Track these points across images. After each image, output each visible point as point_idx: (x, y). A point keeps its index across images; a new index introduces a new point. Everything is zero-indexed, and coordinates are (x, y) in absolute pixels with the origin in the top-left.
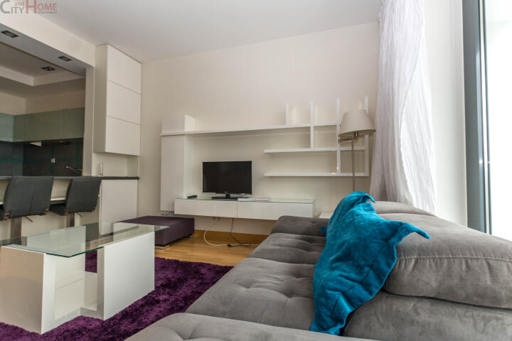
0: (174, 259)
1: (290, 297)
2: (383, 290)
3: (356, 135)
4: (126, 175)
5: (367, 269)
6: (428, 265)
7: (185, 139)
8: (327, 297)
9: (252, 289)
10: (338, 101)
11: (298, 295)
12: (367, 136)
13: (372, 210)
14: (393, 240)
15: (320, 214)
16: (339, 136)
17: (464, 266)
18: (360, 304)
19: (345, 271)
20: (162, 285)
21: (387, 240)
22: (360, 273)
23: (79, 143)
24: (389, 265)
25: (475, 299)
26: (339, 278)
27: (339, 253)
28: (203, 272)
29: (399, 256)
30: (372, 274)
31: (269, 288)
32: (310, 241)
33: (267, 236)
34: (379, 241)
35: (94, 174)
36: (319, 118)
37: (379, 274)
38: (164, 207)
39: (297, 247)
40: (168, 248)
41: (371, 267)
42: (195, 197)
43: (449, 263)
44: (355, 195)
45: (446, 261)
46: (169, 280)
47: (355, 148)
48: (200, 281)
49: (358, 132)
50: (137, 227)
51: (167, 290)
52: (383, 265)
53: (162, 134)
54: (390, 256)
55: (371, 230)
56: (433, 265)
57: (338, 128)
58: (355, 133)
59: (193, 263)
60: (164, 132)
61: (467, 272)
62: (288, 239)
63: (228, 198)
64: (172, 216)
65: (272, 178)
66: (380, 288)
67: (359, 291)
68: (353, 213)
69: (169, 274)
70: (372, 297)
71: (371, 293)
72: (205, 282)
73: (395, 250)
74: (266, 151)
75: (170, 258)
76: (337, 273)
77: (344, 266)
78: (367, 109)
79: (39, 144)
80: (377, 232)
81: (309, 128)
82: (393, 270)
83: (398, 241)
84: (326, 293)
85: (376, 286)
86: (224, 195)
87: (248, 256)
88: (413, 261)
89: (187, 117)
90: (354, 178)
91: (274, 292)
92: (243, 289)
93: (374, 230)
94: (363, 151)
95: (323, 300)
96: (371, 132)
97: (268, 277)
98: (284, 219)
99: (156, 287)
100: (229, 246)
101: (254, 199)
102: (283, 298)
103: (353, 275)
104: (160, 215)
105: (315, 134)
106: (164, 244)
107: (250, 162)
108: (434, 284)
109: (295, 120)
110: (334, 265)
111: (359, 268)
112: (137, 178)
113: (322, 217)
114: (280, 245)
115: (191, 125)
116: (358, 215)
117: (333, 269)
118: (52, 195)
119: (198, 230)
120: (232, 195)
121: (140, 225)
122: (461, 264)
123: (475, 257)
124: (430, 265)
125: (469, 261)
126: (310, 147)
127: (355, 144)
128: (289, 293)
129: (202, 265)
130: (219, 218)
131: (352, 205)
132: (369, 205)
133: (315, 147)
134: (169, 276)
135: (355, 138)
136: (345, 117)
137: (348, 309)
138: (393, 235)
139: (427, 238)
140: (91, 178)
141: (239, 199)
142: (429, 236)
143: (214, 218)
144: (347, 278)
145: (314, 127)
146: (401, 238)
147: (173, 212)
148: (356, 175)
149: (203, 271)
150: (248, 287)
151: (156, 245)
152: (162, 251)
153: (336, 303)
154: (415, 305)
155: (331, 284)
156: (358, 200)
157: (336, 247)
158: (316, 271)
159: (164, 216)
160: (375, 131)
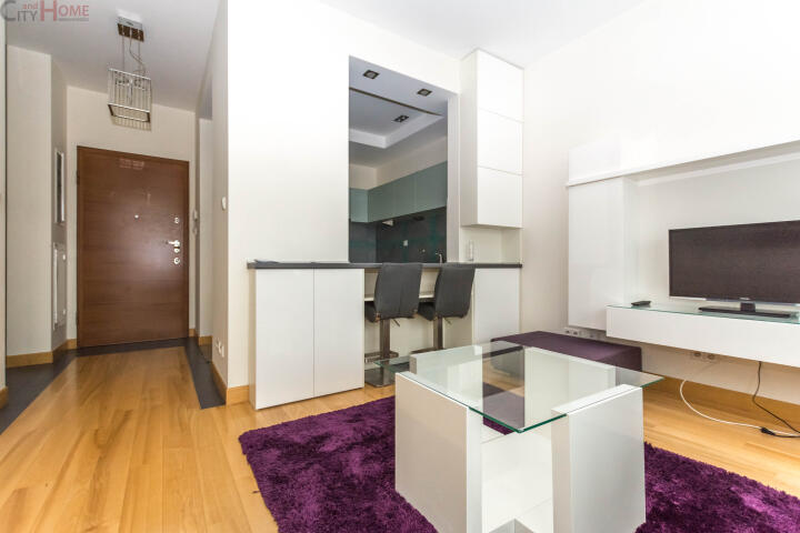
4: (499, 261)
23: (440, 215)
35: (462, 260)
42: (645, 304)
53: (569, 183)
60: (574, 179)
63: (748, 311)
64: (587, 337)
79: (390, 223)
86: (736, 305)
100: (766, 431)
104: (563, 333)
112: (520, 266)
118: (422, 289)
120: (762, 307)
130: (711, 356)
140: (459, 265)
143: (698, 354)
147: (604, 332)
159: (571, 334)
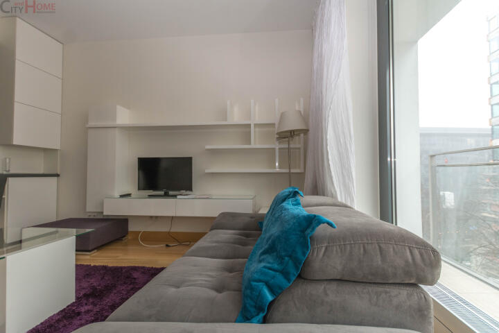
0: (102, 264)
1: (220, 293)
2: (300, 276)
3: (292, 134)
4: (41, 172)
5: (287, 258)
6: (335, 252)
7: (117, 132)
8: (252, 288)
9: (182, 289)
10: (277, 100)
11: (228, 290)
12: (302, 135)
13: (298, 204)
14: (309, 231)
15: (260, 209)
16: (278, 134)
17: (362, 249)
18: (280, 291)
19: (269, 263)
20: (85, 295)
21: (303, 231)
22: (281, 263)
24: (304, 254)
25: (370, 277)
26: (264, 269)
27: (266, 247)
28: (136, 277)
29: (312, 245)
30: (291, 263)
31: (201, 286)
32: (247, 236)
33: (205, 234)
34: (298, 233)
36: (259, 116)
37: (296, 262)
38: (91, 208)
39: (234, 243)
40: (95, 253)
41: (290, 256)
42: (129, 195)
43: (351, 247)
44: (287, 190)
45: (348, 247)
46: (94, 288)
47: (291, 146)
48: (131, 286)
49: (294, 131)
50: (57, 232)
51: (91, 300)
52: (299, 254)
53: (88, 126)
54: (305, 246)
55: (292, 223)
56: (339, 250)
57: (276, 126)
58: (291, 131)
59: (125, 267)
60: (91, 124)
61: (364, 255)
62: (225, 235)
63: (166, 195)
64: (102, 217)
65: (213, 174)
66: (297, 275)
67: (280, 279)
68: (282, 207)
69: (94, 282)
70: (289, 285)
71: (289, 280)
72: (137, 287)
73: (309, 240)
74: (208, 147)
75: (97, 264)
76: (263, 264)
77: (269, 258)
78: (302, 110)
80: (297, 224)
81: (250, 125)
82: (307, 258)
83: (311, 232)
84: (251, 285)
85: (294, 273)
86: (162, 193)
87: (183, 255)
88: (324, 249)
89: (119, 108)
90: (290, 174)
91: (204, 289)
92: (173, 290)
93: (294, 223)
94: (299, 148)
95: (248, 292)
96: (306, 131)
97: (200, 275)
98: (224, 215)
99: (77, 298)
100: (167, 246)
101: (193, 196)
102: (213, 294)
103: (276, 266)
104: (86, 217)
105: (255, 132)
106: (90, 249)
107: (191, 158)
108: (339, 268)
109: (236, 117)
110: (262, 257)
111: (280, 259)
112: (57, 175)
113: (261, 212)
114: (216, 242)
115: (124, 117)
116: (285, 209)
117: (260, 261)
119: (132, 232)
120: (171, 193)
121: (59, 229)
122: (359, 249)
123: (370, 242)
124: (336, 251)
125: (366, 245)
126: (250, 144)
127: (291, 142)
128: (219, 289)
129: (135, 269)
130: (157, 217)
131: (284, 200)
132: (296, 200)
133: (255, 144)
134: (95, 284)
135: (292, 136)
136: (283, 116)
137: (270, 298)
138: (308, 227)
139: (334, 228)
141: (178, 197)
142: (335, 226)
143: (151, 217)
144: (270, 269)
145: (255, 125)
146: (313, 229)
147: (102, 213)
148: (292, 171)
149: (136, 275)
150: (179, 287)
151: (76, 251)
152: (88, 257)
153: (259, 293)
154: (325, 288)
155: (257, 276)
156: (289, 195)
157: (265, 241)
158: (247, 265)
160: (308, 130)
